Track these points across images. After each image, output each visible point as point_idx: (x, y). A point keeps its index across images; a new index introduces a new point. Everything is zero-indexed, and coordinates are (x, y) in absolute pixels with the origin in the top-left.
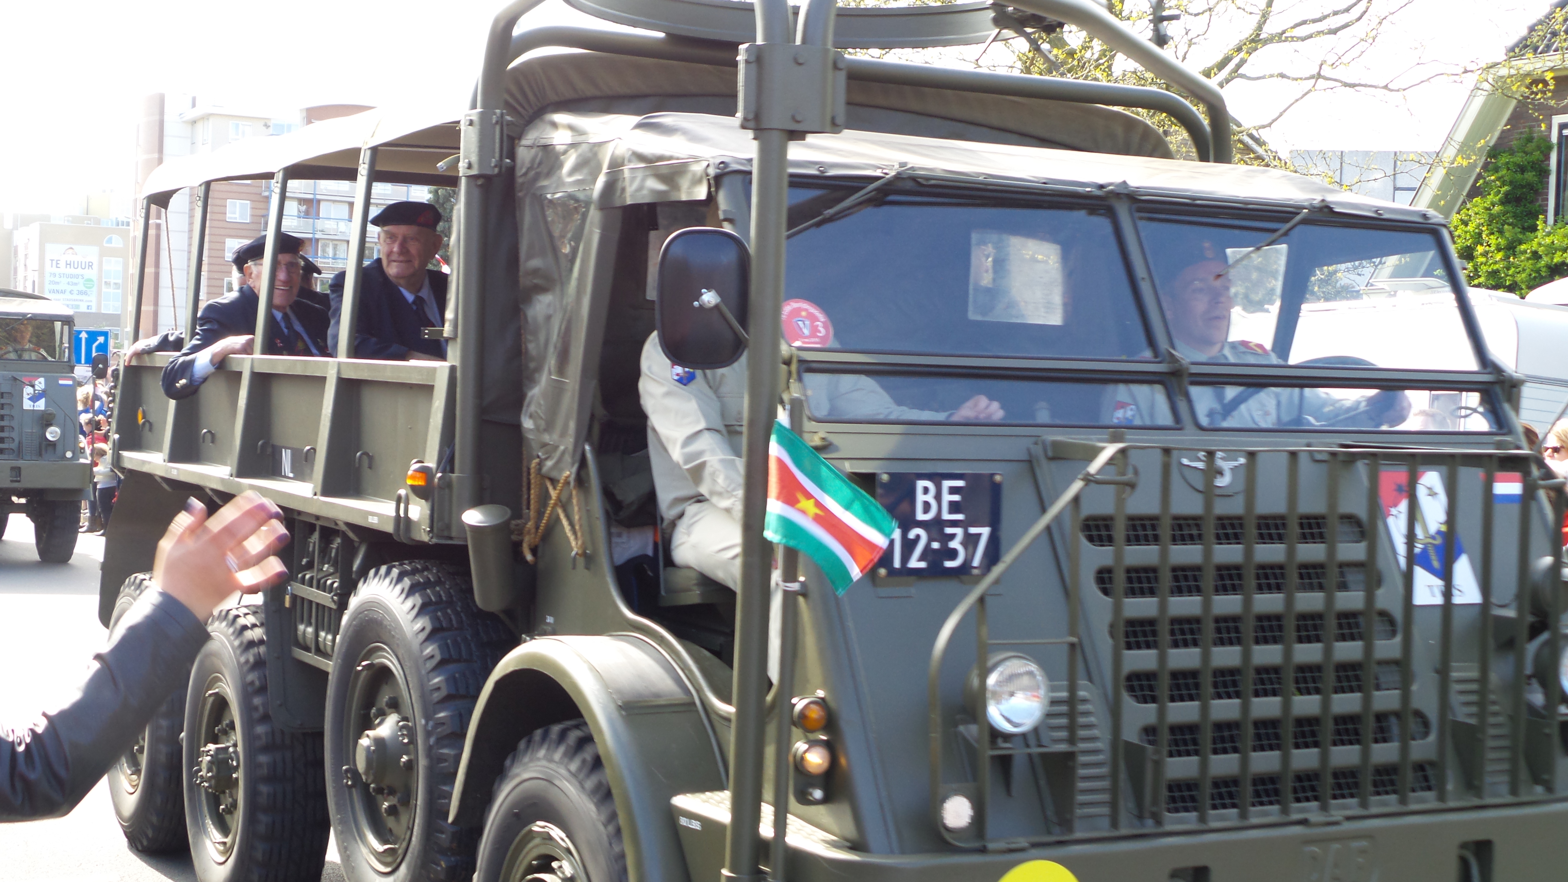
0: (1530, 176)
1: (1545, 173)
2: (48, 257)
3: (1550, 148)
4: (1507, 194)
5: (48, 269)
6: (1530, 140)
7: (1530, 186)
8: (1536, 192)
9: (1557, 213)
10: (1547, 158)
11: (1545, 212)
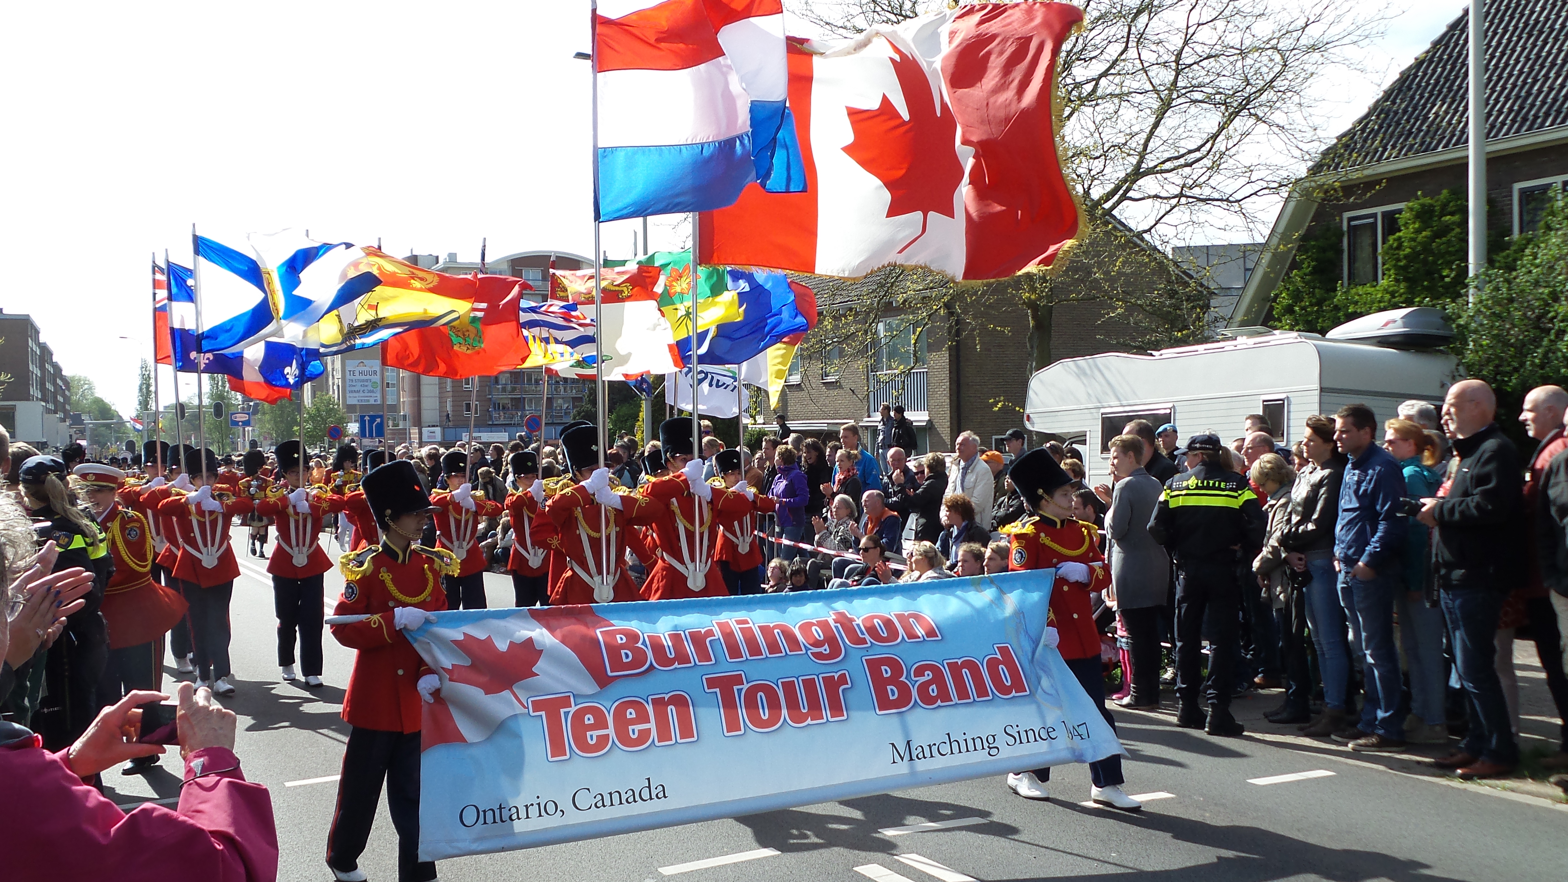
0: (1330, 254)
1: (1342, 251)
2: (348, 368)
3: (1342, 234)
4: (1314, 267)
5: (348, 376)
6: (1328, 230)
7: (1330, 261)
8: (1335, 265)
9: (1349, 279)
10: (1341, 241)
11: (1341, 279)
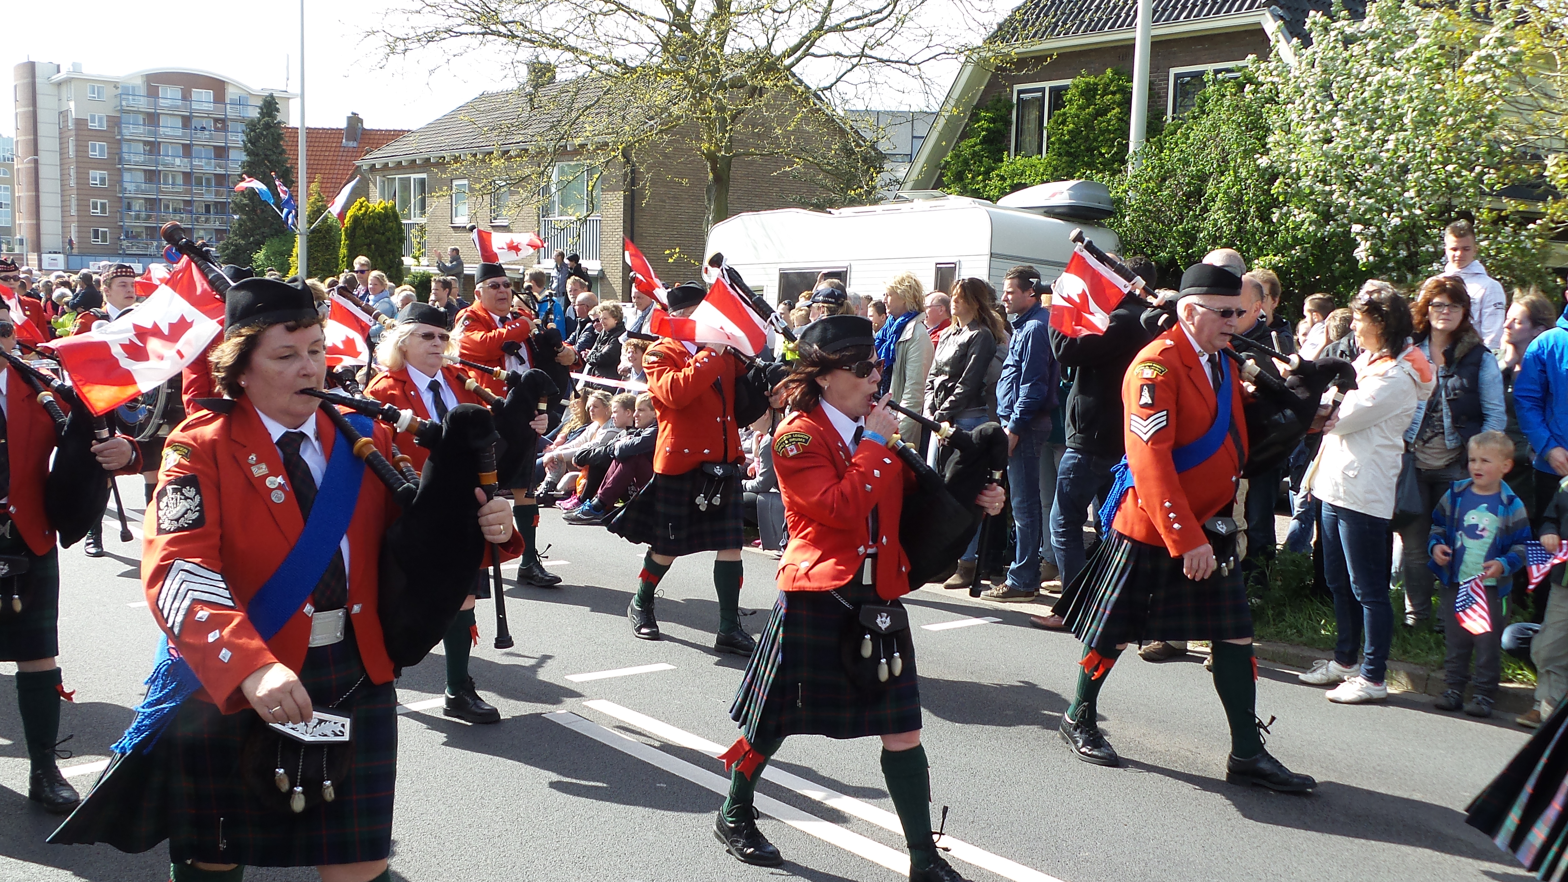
0: (999, 125)
1: (1010, 123)
3: (1012, 106)
4: (984, 137)
6: (999, 101)
7: (999, 132)
8: (1003, 136)
9: (1016, 151)
10: (1011, 114)
11: (1009, 150)
